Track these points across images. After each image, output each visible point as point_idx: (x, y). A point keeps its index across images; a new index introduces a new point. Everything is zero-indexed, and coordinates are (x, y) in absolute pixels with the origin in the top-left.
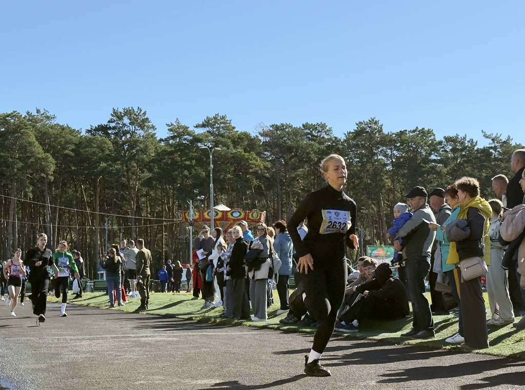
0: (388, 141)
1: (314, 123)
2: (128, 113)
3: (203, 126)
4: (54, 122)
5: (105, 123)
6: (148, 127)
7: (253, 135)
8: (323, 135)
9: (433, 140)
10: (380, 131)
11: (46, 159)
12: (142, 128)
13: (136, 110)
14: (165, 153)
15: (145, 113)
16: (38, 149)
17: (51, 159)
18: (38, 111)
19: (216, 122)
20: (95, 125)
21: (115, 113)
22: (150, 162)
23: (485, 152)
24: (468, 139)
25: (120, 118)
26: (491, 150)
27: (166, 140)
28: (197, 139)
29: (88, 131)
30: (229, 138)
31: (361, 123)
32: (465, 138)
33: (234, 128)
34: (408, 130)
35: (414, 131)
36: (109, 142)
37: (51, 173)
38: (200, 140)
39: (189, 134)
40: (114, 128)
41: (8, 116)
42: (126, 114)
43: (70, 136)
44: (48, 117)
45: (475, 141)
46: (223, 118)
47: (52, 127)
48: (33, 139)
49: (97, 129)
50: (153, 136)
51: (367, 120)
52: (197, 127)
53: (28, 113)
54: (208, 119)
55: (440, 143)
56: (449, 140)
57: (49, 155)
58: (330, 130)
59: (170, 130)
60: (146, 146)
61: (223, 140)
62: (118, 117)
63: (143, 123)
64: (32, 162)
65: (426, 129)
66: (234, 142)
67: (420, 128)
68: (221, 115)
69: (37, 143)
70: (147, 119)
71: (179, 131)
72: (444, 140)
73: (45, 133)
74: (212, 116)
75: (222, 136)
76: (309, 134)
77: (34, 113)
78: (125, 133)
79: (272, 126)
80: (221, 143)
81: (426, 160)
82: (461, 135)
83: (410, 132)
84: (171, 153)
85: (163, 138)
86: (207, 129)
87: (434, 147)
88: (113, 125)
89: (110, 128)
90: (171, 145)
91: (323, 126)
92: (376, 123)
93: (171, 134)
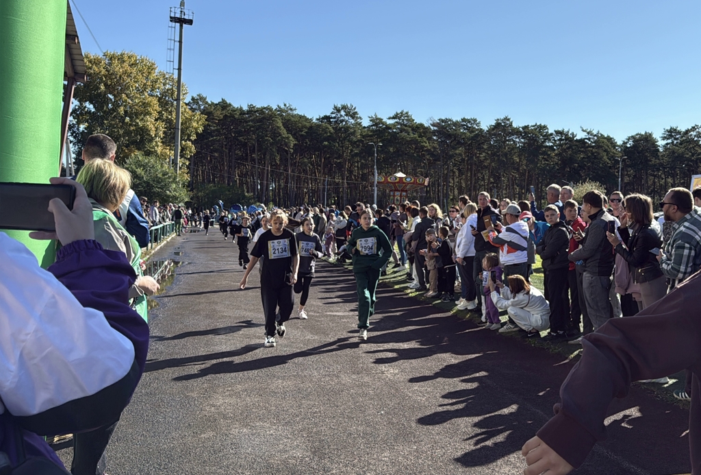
0: (516, 132)
1: (469, 118)
2: (344, 108)
3: (393, 118)
4: (295, 112)
5: (328, 114)
6: (357, 118)
7: (426, 125)
8: (475, 126)
9: (548, 132)
10: (511, 125)
11: (288, 138)
12: (353, 118)
13: (349, 106)
14: (367, 136)
15: (355, 109)
16: (284, 132)
17: (291, 138)
18: (285, 105)
19: (401, 116)
20: (322, 116)
21: (335, 108)
22: (357, 142)
23: (582, 141)
24: (570, 132)
25: (339, 111)
26: (586, 140)
27: (369, 127)
28: (388, 127)
29: (317, 119)
30: (410, 127)
31: (498, 120)
32: (568, 132)
33: (414, 120)
34: (530, 125)
35: (534, 126)
36: (330, 128)
37: (292, 147)
38: (390, 128)
39: (383, 124)
40: (334, 118)
41: (265, 108)
42: (342, 108)
43: (305, 123)
44: (291, 109)
45: (575, 134)
46: (407, 113)
47: (292, 116)
48: (280, 124)
49: (323, 118)
50: (360, 124)
51: (502, 118)
52: (389, 118)
53: (278, 106)
54: (397, 114)
55: (551, 134)
56: (558, 132)
57: (290, 135)
58: (479, 123)
59: (371, 121)
60: (355, 131)
61: (406, 128)
62: (337, 110)
63: (354, 115)
64: (279, 140)
65: (543, 125)
66: (413, 130)
67: (538, 124)
68: (405, 111)
69: (282, 127)
70: (356, 112)
71: (376, 121)
72: (554, 133)
73: (289, 120)
74: (399, 112)
75: (406, 126)
76: (464, 125)
77: (282, 107)
78: (342, 121)
79: (439, 120)
80: (405, 130)
81: (542, 146)
82: (566, 130)
83: (532, 126)
84: (371, 136)
85: (366, 126)
86: (396, 120)
87: (548, 137)
88: (334, 115)
89: (332, 118)
90: (371, 131)
91: (475, 120)
92: (508, 120)
93: (371, 123)
